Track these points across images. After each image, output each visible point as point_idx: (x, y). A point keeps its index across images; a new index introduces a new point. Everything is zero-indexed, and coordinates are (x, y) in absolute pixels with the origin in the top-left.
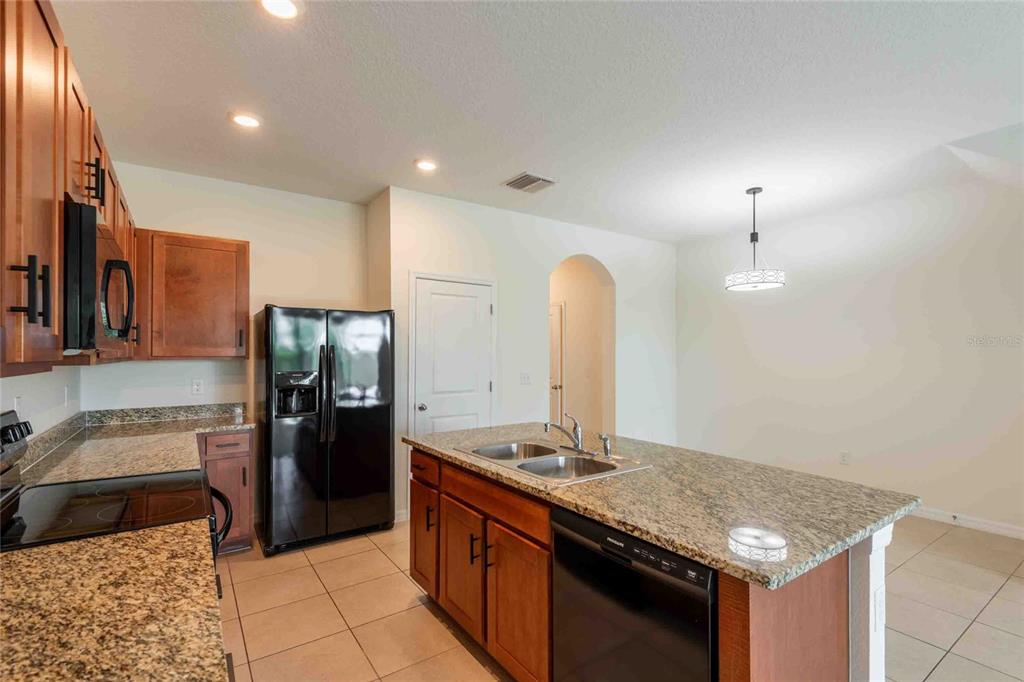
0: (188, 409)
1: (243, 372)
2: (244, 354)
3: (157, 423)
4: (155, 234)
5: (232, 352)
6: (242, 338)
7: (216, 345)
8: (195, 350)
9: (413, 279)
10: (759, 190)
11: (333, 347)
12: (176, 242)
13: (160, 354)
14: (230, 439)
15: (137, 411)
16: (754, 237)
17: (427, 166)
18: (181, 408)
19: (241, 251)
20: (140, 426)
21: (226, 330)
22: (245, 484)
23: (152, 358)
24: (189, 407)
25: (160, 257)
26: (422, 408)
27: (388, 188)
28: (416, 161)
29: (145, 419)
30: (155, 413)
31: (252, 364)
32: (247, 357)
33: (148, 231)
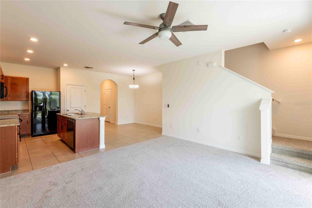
0: (16, 111)
1: (28, 103)
2: (28, 100)
3: (8, 113)
4: (8, 77)
5: (25, 99)
6: (27, 97)
7: (22, 98)
8: (17, 99)
9: (66, 85)
10: (135, 70)
11: (46, 98)
12: (13, 78)
13: (9, 100)
14: (25, 116)
15: (4, 111)
16: (134, 79)
17: (65, 65)
18: (14, 110)
19: (27, 80)
20: (5, 114)
21: (24, 95)
22: (28, 124)
23: (8, 100)
24: (16, 110)
25: (9, 81)
26: (68, 111)
27: (60, 67)
28: (63, 64)
29: (6, 112)
30: (8, 111)
31: (30, 101)
32: (29, 100)
33: (7, 76)
